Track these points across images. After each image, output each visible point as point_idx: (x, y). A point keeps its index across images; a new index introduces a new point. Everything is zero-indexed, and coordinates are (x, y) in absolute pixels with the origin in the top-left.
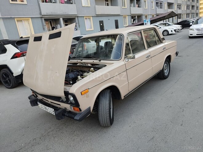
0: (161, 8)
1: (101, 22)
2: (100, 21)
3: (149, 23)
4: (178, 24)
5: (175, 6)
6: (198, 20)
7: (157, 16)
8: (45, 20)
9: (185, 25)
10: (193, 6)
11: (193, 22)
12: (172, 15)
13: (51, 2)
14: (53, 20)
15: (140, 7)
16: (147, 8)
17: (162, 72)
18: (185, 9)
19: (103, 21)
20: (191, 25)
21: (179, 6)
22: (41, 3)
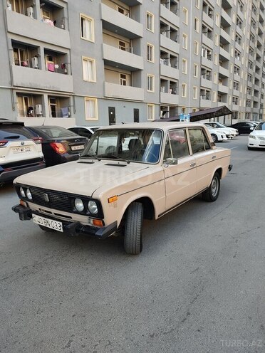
0: (207, 99)
1: (112, 110)
2: (109, 108)
3: (188, 120)
4: (233, 126)
5: (230, 99)
6: (262, 124)
7: (201, 110)
8: (18, 94)
9: (243, 129)
10: (255, 103)
11: (255, 126)
12: (223, 112)
13: (31, 67)
14: (30, 95)
15: (175, 94)
16: (185, 96)
17: (208, 191)
18: (245, 106)
19: (114, 108)
20: (252, 131)
21: (235, 100)
22: (14, 66)
